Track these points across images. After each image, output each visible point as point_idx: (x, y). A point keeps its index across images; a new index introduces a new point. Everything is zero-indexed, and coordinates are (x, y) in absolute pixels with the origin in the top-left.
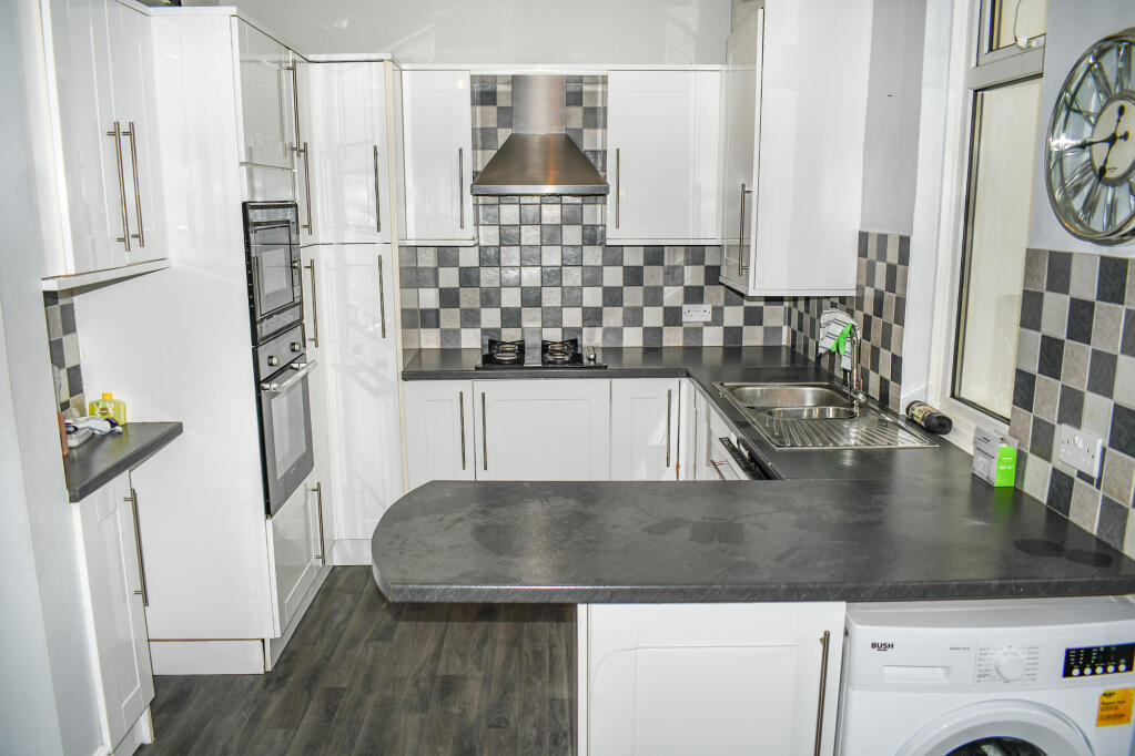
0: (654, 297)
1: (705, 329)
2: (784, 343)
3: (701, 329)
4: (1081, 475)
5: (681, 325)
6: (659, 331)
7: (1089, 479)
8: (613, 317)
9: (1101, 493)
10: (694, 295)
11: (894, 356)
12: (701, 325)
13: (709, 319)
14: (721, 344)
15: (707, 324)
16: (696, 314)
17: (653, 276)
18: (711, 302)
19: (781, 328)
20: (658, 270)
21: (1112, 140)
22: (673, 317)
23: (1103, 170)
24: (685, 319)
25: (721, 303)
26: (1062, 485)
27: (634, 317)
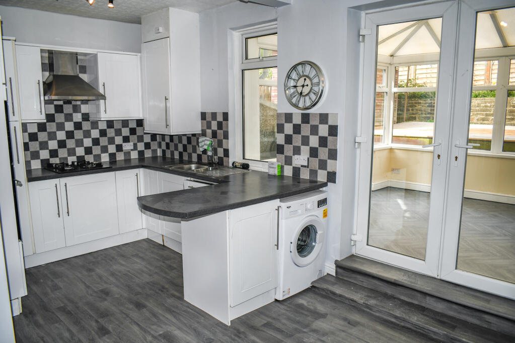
0: (111, 141)
1: (131, 152)
2: (158, 155)
3: (130, 152)
4: (302, 166)
5: (122, 151)
6: (114, 154)
7: (305, 166)
8: (96, 150)
9: (309, 169)
10: (126, 139)
11: (224, 150)
12: (130, 151)
13: (132, 148)
14: (137, 157)
15: (132, 150)
16: (128, 147)
17: (111, 133)
18: (133, 142)
19: (157, 150)
20: (112, 130)
21: (303, 86)
22: (119, 148)
23: (301, 93)
24: (124, 149)
25: (136, 142)
26: (296, 171)
27: (105, 149)
